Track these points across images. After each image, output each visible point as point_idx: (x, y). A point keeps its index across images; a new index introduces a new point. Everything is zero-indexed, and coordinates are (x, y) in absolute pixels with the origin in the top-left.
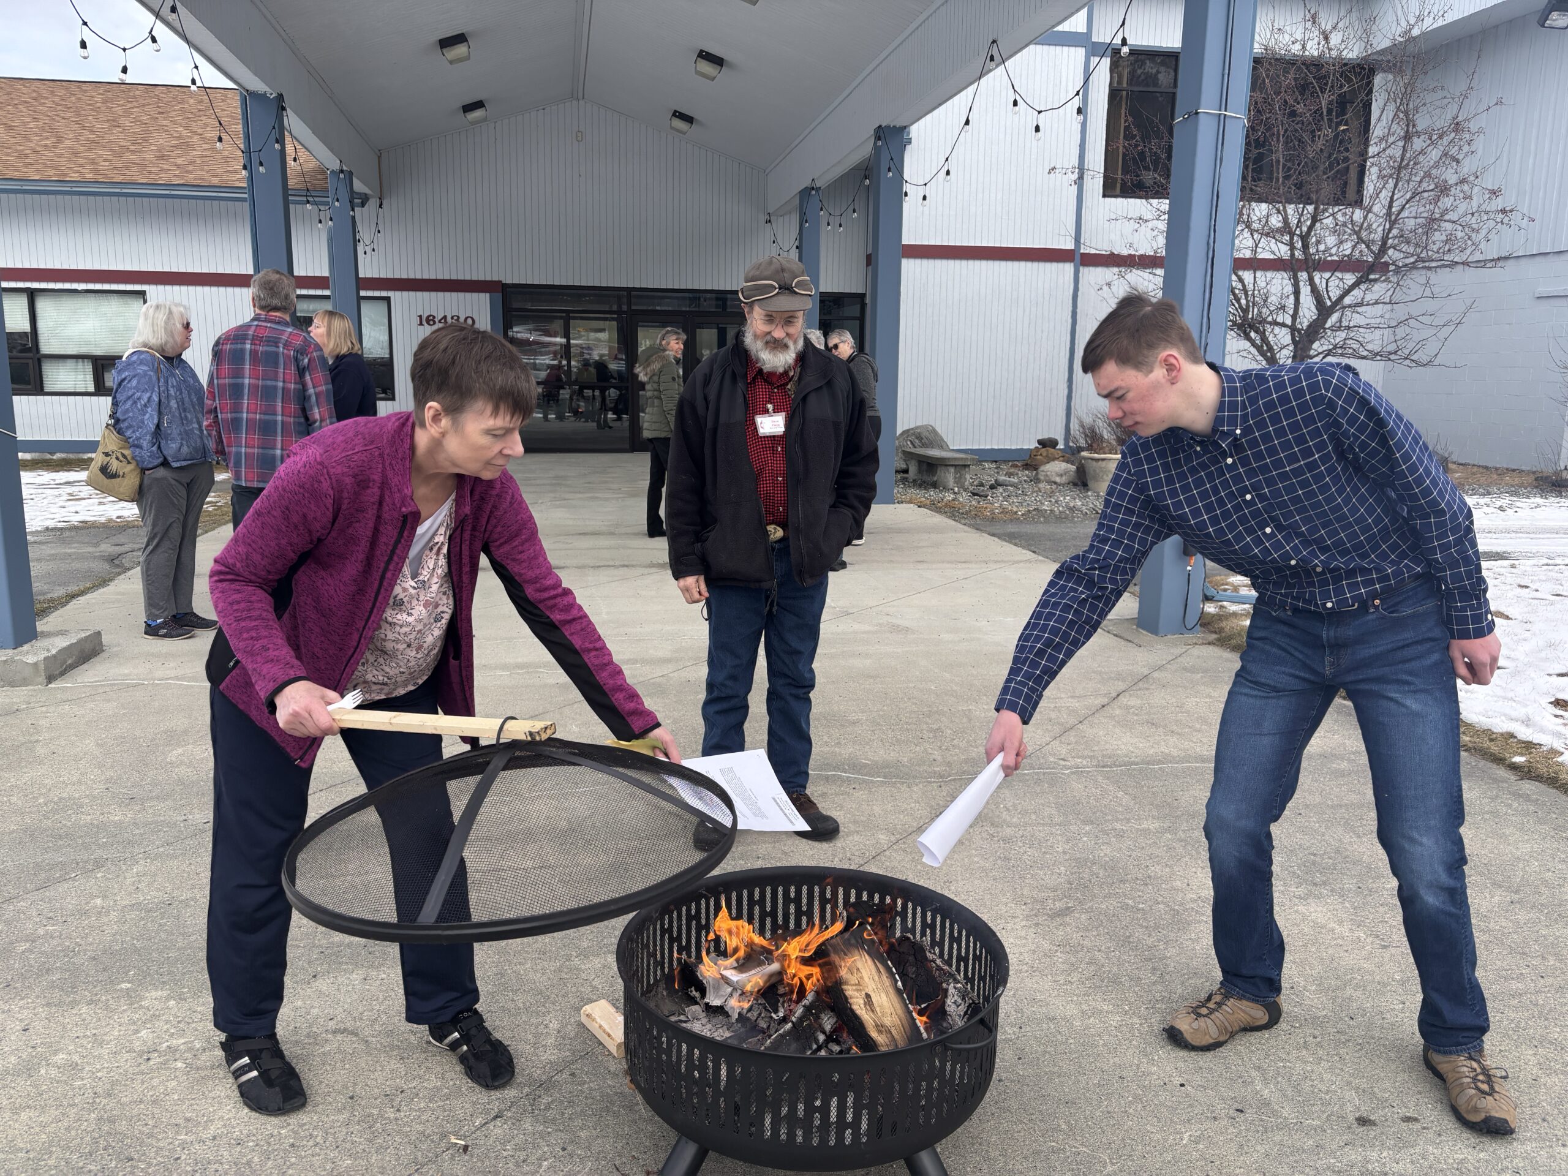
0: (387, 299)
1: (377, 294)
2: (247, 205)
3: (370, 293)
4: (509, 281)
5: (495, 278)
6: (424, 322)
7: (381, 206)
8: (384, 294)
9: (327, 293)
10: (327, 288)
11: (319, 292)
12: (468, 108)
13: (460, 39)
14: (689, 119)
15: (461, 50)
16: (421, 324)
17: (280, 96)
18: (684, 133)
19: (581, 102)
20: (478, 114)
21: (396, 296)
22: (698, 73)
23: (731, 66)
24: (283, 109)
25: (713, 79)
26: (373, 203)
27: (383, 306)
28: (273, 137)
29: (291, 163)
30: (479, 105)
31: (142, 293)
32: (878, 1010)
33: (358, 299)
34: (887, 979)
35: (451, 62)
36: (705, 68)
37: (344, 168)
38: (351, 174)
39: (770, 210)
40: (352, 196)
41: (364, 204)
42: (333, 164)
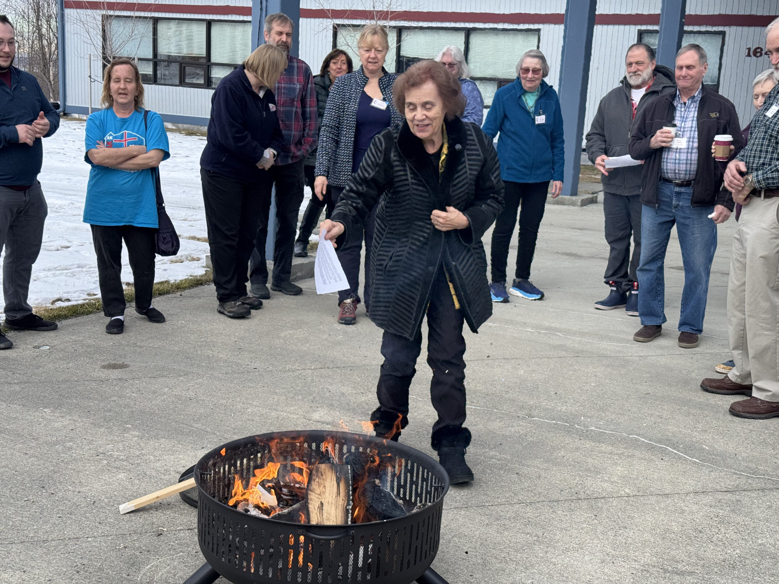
0: (723, 34)
1: (715, 29)
6: (751, 54)
8: (721, 29)
9: (656, 28)
10: (657, 23)
16: (749, 55)
21: (731, 31)
27: (719, 39)
31: (538, 30)
32: (325, 515)
33: (682, 33)
34: (342, 501)
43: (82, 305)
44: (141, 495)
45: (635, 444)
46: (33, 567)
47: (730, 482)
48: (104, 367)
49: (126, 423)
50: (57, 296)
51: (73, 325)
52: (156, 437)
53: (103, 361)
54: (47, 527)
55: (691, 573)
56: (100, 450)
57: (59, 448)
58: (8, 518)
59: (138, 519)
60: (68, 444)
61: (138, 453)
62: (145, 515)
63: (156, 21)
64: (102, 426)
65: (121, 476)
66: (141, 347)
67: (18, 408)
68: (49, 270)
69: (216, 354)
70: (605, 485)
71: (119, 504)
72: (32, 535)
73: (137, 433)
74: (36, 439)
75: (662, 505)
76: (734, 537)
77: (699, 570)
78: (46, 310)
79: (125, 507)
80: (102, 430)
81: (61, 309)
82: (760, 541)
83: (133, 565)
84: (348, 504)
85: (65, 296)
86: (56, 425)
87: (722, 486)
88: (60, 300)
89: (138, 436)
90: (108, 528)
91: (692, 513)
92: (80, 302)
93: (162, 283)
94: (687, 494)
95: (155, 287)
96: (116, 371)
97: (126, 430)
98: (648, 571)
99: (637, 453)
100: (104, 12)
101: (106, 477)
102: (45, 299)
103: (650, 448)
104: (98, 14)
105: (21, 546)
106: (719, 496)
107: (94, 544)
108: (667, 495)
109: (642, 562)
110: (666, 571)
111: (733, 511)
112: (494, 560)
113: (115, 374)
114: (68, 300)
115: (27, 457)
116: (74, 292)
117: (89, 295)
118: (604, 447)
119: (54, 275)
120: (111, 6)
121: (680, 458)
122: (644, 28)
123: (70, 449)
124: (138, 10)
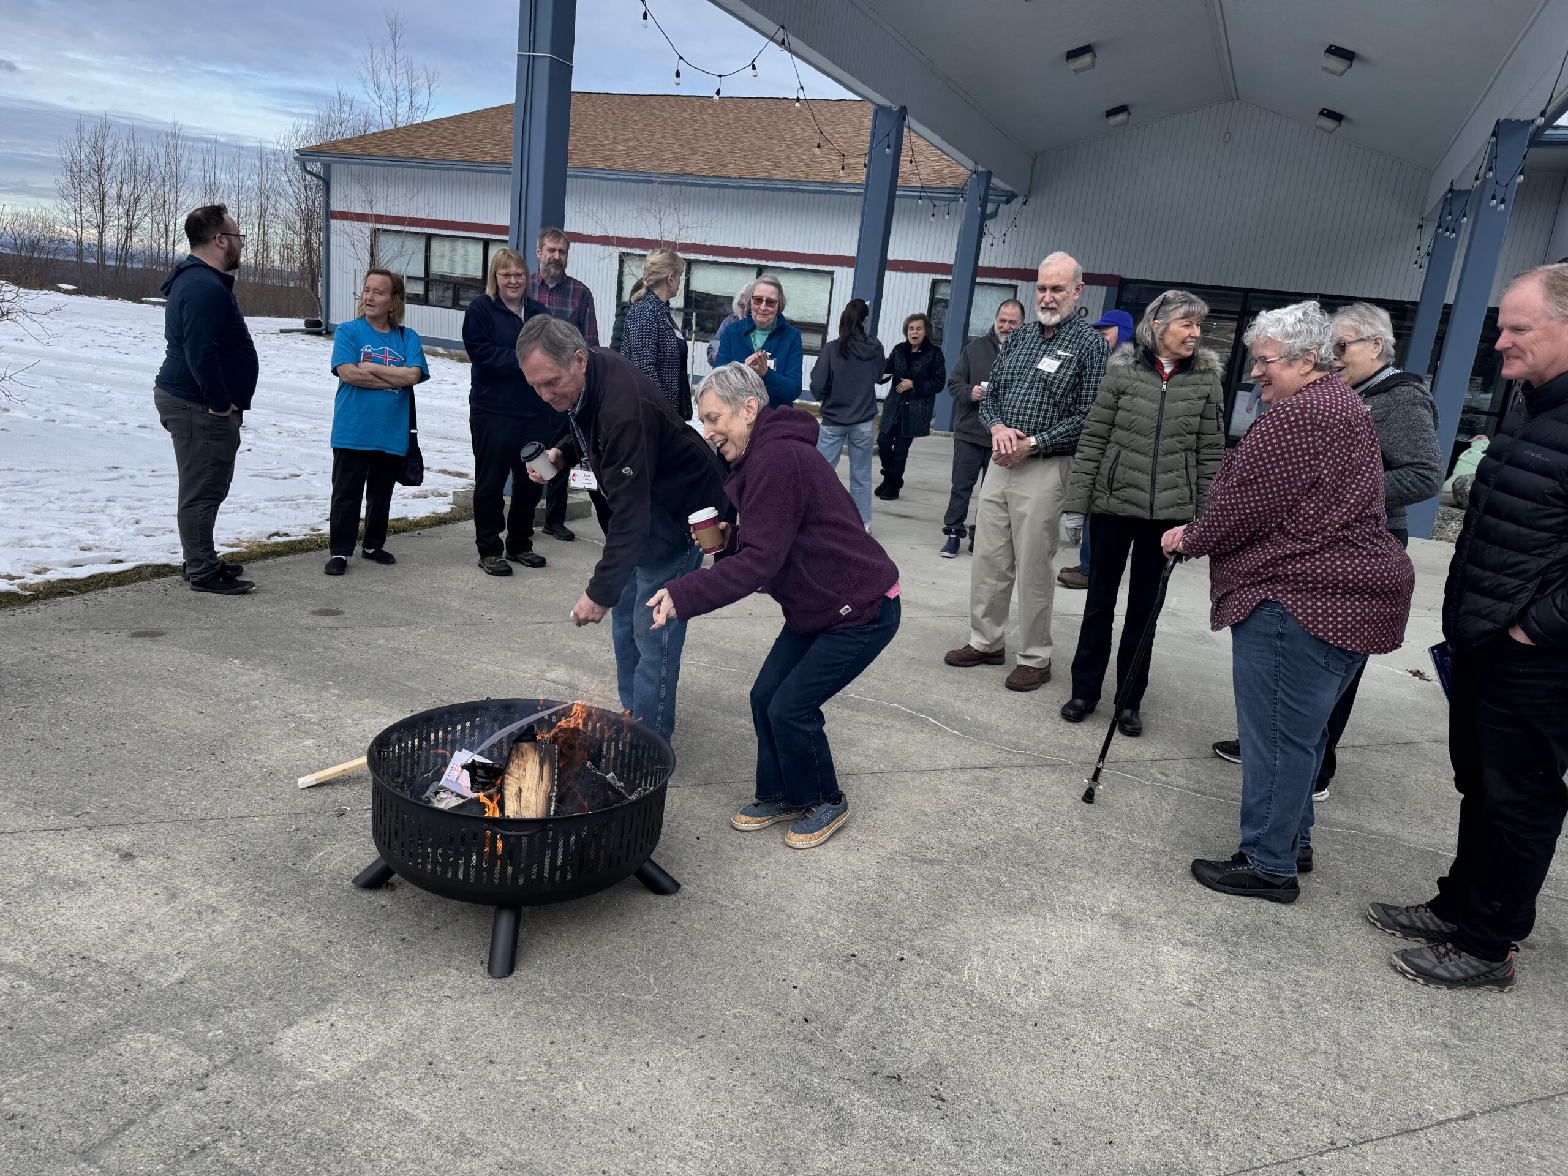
0: (1015, 287)
1: (1003, 281)
2: (860, 199)
3: (984, 280)
4: (1127, 276)
5: (1115, 273)
7: (1025, 203)
8: (1012, 282)
9: (949, 278)
12: (1111, 113)
13: (1087, 49)
14: (1337, 117)
15: (1087, 59)
18: (1334, 133)
19: (1236, 103)
20: (1121, 118)
21: (1022, 286)
22: (1327, 69)
23: (1363, 60)
24: (904, 119)
25: (1342, 74)
26: (1021, 199)
28: (885, 143)
30: (1123, 109)
31: (832, 273)
32: (523, 802)
33: (973, 284)
34: (544, 786)
35: (1075, 71)
36: (1336, 63)
37: (981, 169)
38: (989, 174)
39: (1425, 215)
40: (986, 195)
41: (1008, 202)
42: (971, 165)
43: (301, 542)
44: (328, 766)
45: (895, 714)
46: (179, 853)
47: (990, 759)
48: (314, 613)
49: (327, 679)
50: (274, 530)
51: (289, 563)
52: (359, 697)
53: (315, 605)
54: (206, 803)
55: (941, 862)
56: (290, 711)
57: (242, 706)
58: (163, 790)
59: (319, 796)
60: (253, 703)
61: (333, 715)
62: (328, 790)
63: (429, 237)
64: (298, 682)
65: (309, 742)
66: (362, 591)
67: (204, 657)
68: (271, 500)
69: (448, 602)
70: (858, 759)
71: (300, 776)
72: (187, 812)
73: (336, 692)
74: (217, 696)
75: (917, 783)
76: (990, 820)
77: (949, 858)
78: (259, 546)
79: (304, 781)
80: (297, 686)
81: (276, 544)
82: (1016, 826)
83: (302, 852)
84: (552, 791)
85: (284, 530)
86: (244, 679)
87: (981, 762)
88: (277, 534)
89: (338, 696)
90: (281, 806)
91: (947, 792)
92: (299, 538)
93: (398, 520)
94: (944, 770)
95: (390, 524)
96: (327, 618)
97: (325, 688)
98: (894, 860)
99: (896, 723)
100: (371, 225)
101: (290, 743)
102: (260, 533)
103: (910, 718)
104: (366, 227)
105: (171, 825)
106: (977, 773)
107: (260, 825)
108: (922, 772)
109: (889, 848)
110: (914, 859)
111: (991, 790)
112: (728, 847)
113: (328, 621)
114: (287, 535)
115: (201, 716)
116: (295, 526)
117: (313, 530)
118: (863, 717)
119: (276, 506)
120: (379, 219)
121: (940, 729)
122: (939, 277)
123: (254, 708)
124: (409, 225)
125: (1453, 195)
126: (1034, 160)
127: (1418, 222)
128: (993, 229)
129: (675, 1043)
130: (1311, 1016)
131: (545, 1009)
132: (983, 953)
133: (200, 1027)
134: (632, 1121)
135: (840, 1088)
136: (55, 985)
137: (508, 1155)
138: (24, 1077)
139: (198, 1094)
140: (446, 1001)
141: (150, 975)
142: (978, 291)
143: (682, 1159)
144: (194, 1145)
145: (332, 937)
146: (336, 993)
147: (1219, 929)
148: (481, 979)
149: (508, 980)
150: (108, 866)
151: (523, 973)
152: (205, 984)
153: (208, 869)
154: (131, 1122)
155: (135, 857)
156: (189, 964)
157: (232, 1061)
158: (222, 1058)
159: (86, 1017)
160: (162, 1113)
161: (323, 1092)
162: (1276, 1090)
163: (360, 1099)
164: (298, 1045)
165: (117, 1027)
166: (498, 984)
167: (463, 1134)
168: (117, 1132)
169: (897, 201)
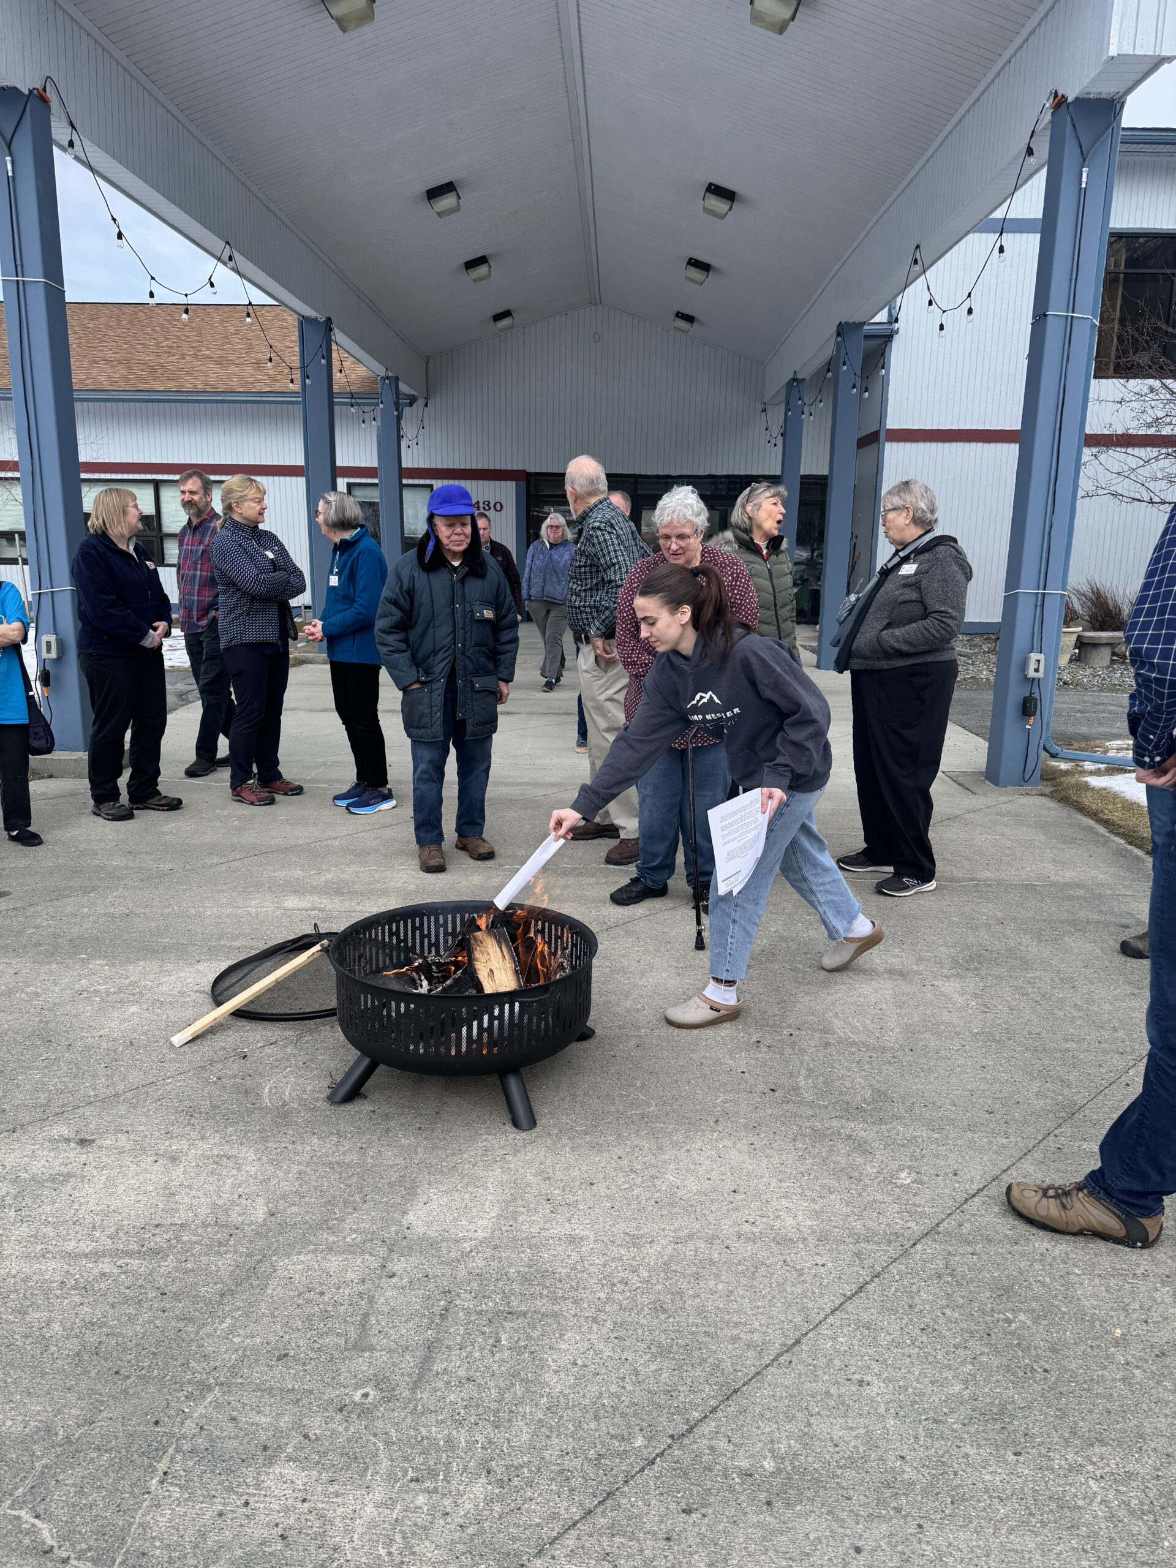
1: (422, 482)
2: (300, 406)
3: (410, 482)
4: (532, 471)
5: (521, 468)
7: (426, 405)
8: (428, 482)
11: (369, 481)
12: (498, 317)
13: (482, 260)
14: (690, 319)
15: (483, 270)
17: (329, 320)
18: (687, 332)
19: (600, 307)
20: (505, 322)
22: (688, 279)
23: (717, 270)
24: (331, 330)
25: (701, 284)
26: (421, 402)
28: (320, 354)
29: (337, 376)
30: (507, 314)
32: (496, 979)
33: (401, 486)
35: (475, 281)
36: (695, 274)
37: (390, 374)
38: (397, 379)
39: (766, 400)
40: (398, 398)
41: (411, 405)
42: (381, 371)
46: (131, 1125)
49: (76, 954)
52: (130, 961)
54: (102, 1082)
56: (77, 988)
57: (21, 996)
59: (205, 1048)
60: (29, 990)
61: (126, 982)
64: (50, 962)
65: (133, 1009)
69: (106, 862)
71: (167, 1037)
72: (93, 1093)
79: (178, 1039)
80: (54, 966)
83: (247, 1093)
89: (107, 965)
90: (178, 1065)
97: (85, 961)
101: (116, 1014)
105: (91, 1107)
107: (178, 1084)
122: (352, 480)
123: (37, 994)
125: (795, 383)
126: (427, 363)
127: (760, 407)
128: (408, 430)
129: (703, 1131)
130: (1053, 998)
131: (588, 1138)
132: (836, 1015)
133: (332, 1239)
134: (729, 1186)
135: (835, 1123)
136: (158, 1253)
137: (673, 1234)
138: (228, 1320)
139: (394, 1280)
140: (507, 1157)
141: (235, 1218)
142: (406, 494)
143: (786, 1197)
144: (437, 1310)
145: (359, 1145)
146: (413, 1181)
147: (956, 962)
148: (514, 1136)
149: (538, 1129)
150: (74, 1155)
151: (541, 1121)
152: (294, 1209)
153: (177, 1130)
154: (366, 1316)
155: (93, 1141)
156: (260, 1201)
157: (391, 1251)
158: (382, 1251)
159: (225, 1264)
160: (382, 1300)
161: (492, 1244)
162: (1074, 1046)
163: (526, 1239)
164: (429, 1224)
165: (261, 1261)
166: (533, 1134)
167: (626, 1234)
168: (363, 1326)
169: (337, 408)
